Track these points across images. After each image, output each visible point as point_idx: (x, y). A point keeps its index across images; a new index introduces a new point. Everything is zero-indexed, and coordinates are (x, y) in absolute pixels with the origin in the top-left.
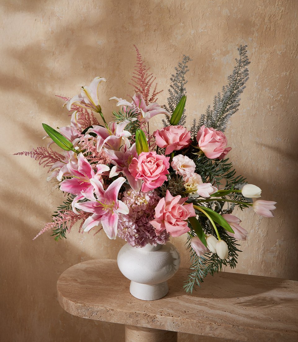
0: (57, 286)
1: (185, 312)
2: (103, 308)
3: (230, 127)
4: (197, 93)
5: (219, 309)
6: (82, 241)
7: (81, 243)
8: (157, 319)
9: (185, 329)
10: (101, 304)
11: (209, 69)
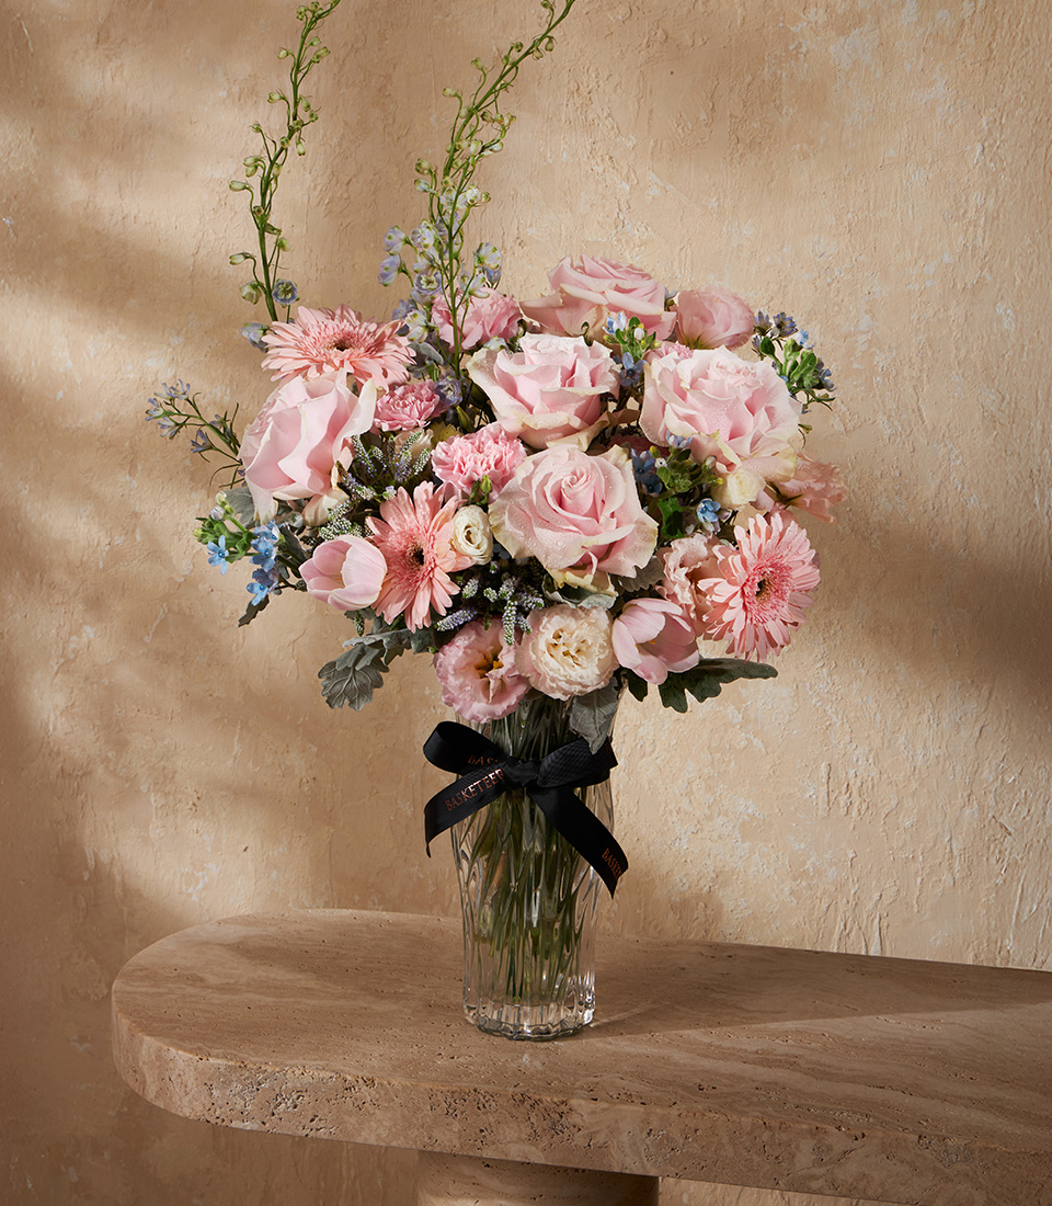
0: (113, 998)
1: (701, 1090)
2: (329, 1074)
3: (870, 342)
4: (725, 196)
5: (853, 1080)
6: (200, 886)
7: (195, 898)
8: (575, 1119)
9: (703, 1163)
10: (315, 1060)
11: (777, 94)
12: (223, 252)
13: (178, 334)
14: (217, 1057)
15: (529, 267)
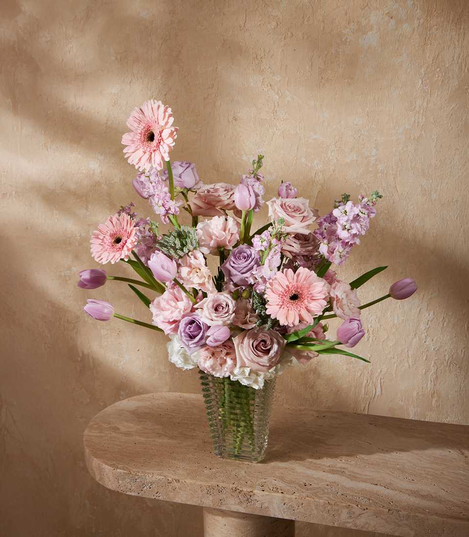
1: (306, 486)
2: (161, 477)
3: (376, 160)
4: (317, 101)
5: (365, 481)
8: (256, 498)
10: (158, 470)
11: (338, 59)
12: (117, 122)
13: (101, 155)
14: (120, 469)
15: (239, 129)
